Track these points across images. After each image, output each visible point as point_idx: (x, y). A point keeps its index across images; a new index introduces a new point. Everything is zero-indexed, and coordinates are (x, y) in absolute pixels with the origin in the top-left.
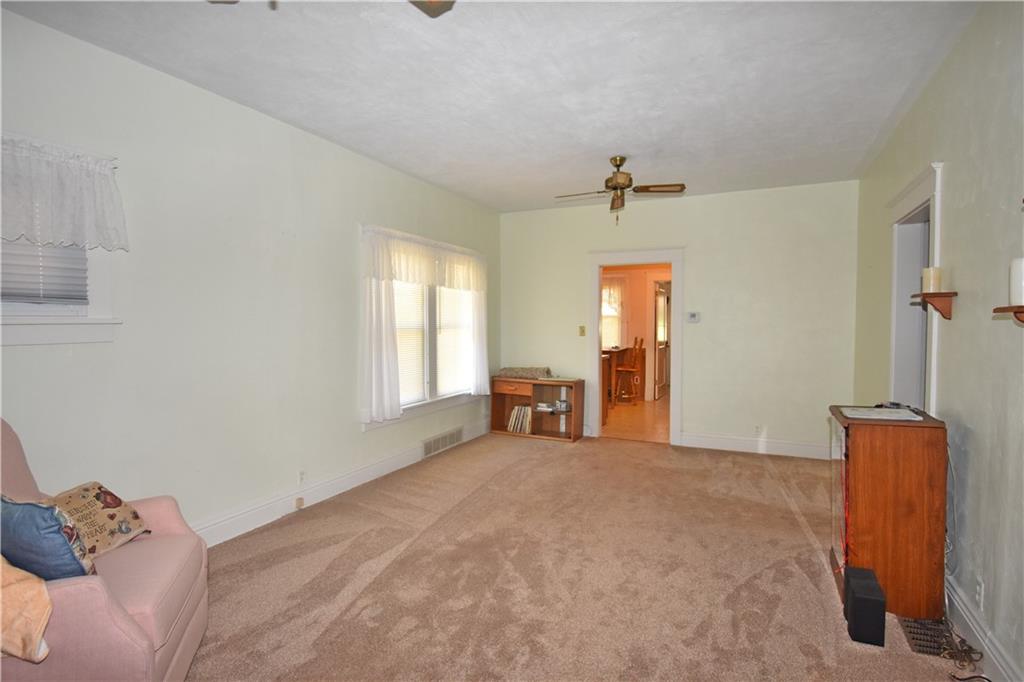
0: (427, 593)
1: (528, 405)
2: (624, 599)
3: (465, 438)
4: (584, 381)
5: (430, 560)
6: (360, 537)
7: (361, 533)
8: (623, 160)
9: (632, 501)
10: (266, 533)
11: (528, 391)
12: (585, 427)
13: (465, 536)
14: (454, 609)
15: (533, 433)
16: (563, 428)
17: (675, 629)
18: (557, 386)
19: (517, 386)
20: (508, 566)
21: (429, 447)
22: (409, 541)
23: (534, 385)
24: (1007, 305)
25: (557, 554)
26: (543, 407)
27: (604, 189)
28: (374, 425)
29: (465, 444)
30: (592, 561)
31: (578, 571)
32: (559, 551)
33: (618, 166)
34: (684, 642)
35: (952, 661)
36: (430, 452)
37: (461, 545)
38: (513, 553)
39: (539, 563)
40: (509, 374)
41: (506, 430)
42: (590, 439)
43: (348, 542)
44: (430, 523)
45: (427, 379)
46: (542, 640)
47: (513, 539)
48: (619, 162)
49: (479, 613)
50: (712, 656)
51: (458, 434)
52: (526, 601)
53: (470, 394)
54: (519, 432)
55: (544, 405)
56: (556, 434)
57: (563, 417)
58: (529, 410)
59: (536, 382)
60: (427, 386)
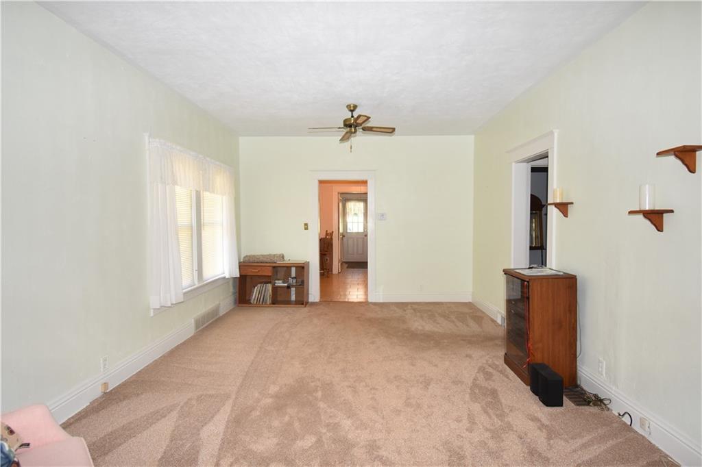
0: (275, 441)
1: (270, 282)
2: (414, 411)
3: (222, 313)
4: (309, 262)
5: (258, 413)
6: (182, 407)
7: (182, 404)
8: (355, 107)
9: (373, 343)
10: (84, 421)
11: (268, 272)
12: (310, 296)
13: (273, 389)
14: (305, 448)
15: (274, 304)
16: (293, 298)
17: (457, 424)
18: (288, 268)
19: (259, 269)
20: (322, 405)
21: (198, 323)
22: (231, 401)
23: (274, 267)
24: (638, 209)
25: (350, 389)
26: (279, 283)
27: (342, 126)
28: (163, 310)
29: (222, 317)
30: (377, 389)
31: (372, 398)
32: (350, 387)
33: (352, 111)
34: (467, 430)
35: (596, 407)
36: (199, 327)
37: (276, 396)
38: (319, 394)
39: (343, 398)
40: (251, 260)
41: (250, 303)
42: (313, 304)
43: (175, 414)
44: (238, 384)
45: (196, 267)
46: (383, 453)
47: (313, 384)
48: (352, 109)
49: (326, 446)
50: (488, 435)
51: (216, 311)
52: (353, 428)
53: (224, 278)
54: (261, 304)
55: (281, 282)
56: (288, 302)
57: (293, 289)
58: (270, 287)
59: (274, 265)
60: (196, 274)
